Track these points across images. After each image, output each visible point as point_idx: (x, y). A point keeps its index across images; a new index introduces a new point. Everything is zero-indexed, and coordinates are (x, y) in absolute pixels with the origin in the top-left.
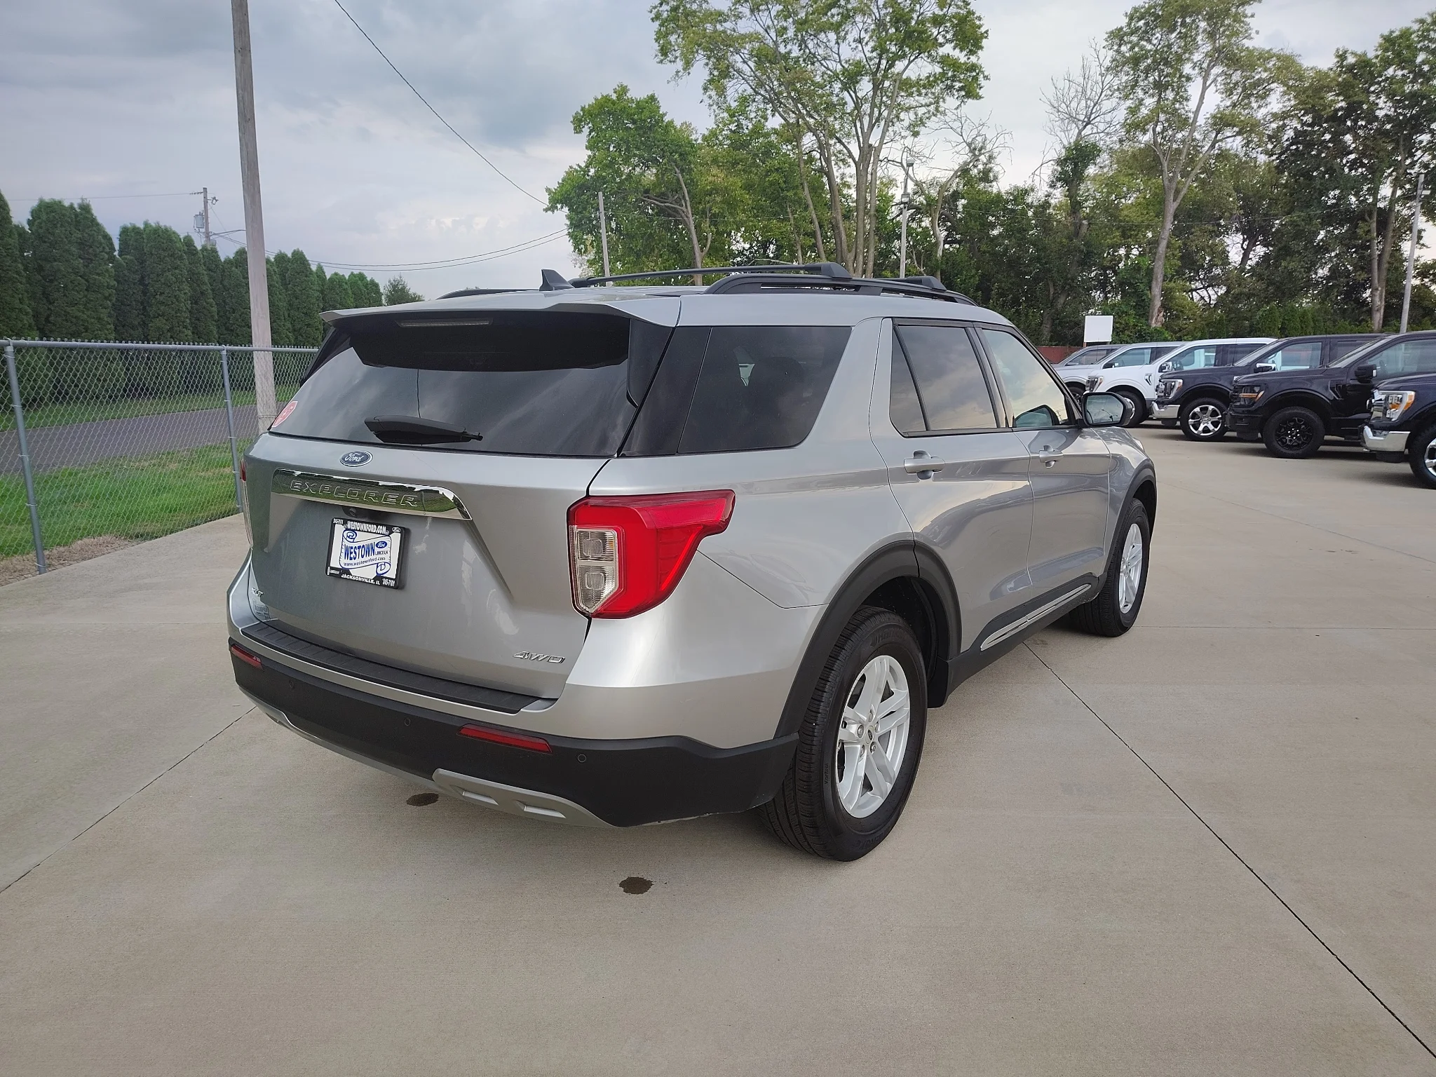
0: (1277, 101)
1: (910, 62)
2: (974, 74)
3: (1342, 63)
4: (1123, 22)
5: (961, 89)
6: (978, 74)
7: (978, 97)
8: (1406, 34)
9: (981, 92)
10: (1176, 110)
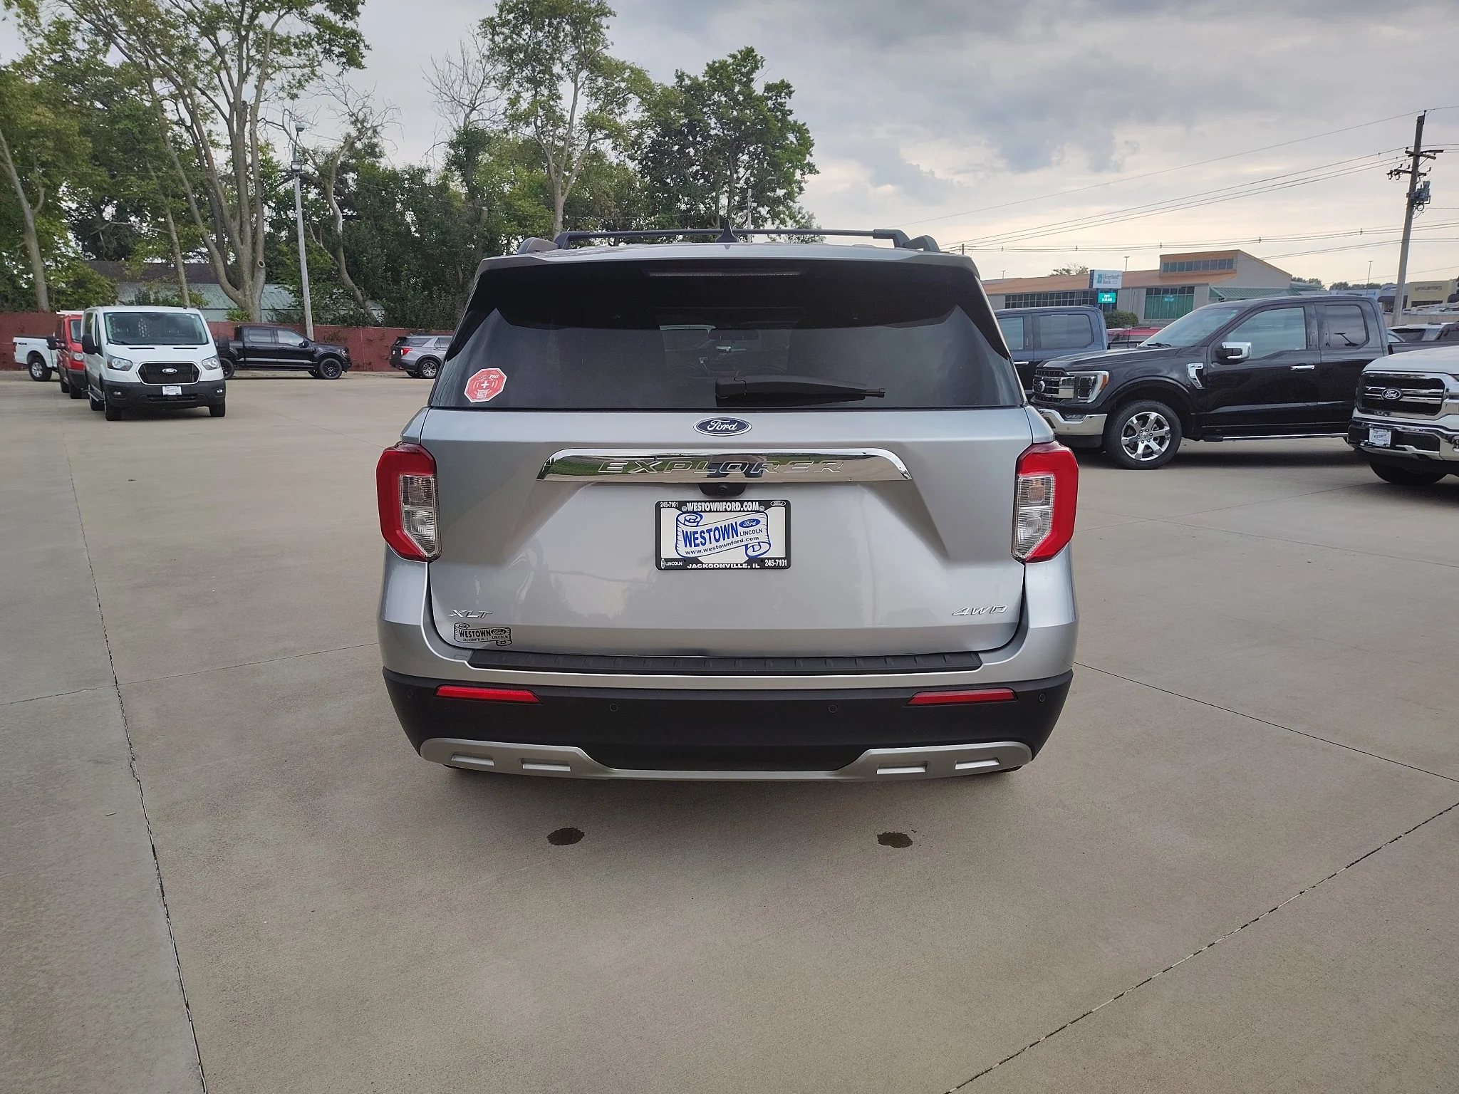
0: (633, 112)
1: (280, 17)
2: (355, 41)
3: (681, 84)
4: (494, 13)
5: (341, 55)
6: (358, 42)
7: (360, 66)
8: (723, 65)
9: (364, 62)
10: (551, 107)
